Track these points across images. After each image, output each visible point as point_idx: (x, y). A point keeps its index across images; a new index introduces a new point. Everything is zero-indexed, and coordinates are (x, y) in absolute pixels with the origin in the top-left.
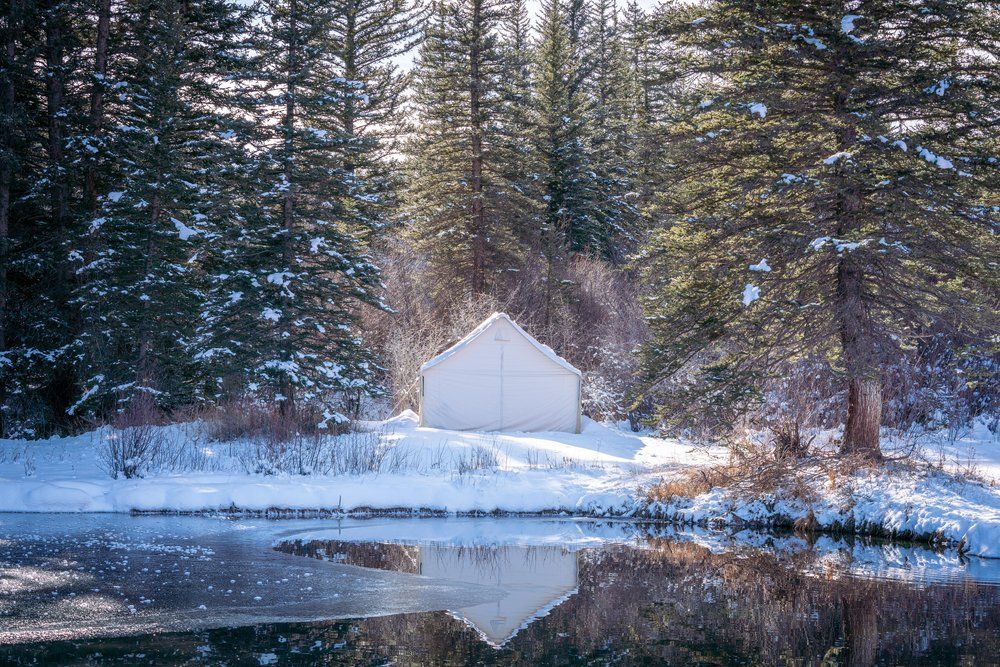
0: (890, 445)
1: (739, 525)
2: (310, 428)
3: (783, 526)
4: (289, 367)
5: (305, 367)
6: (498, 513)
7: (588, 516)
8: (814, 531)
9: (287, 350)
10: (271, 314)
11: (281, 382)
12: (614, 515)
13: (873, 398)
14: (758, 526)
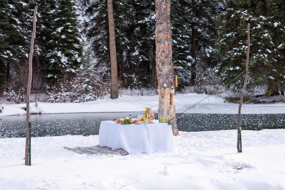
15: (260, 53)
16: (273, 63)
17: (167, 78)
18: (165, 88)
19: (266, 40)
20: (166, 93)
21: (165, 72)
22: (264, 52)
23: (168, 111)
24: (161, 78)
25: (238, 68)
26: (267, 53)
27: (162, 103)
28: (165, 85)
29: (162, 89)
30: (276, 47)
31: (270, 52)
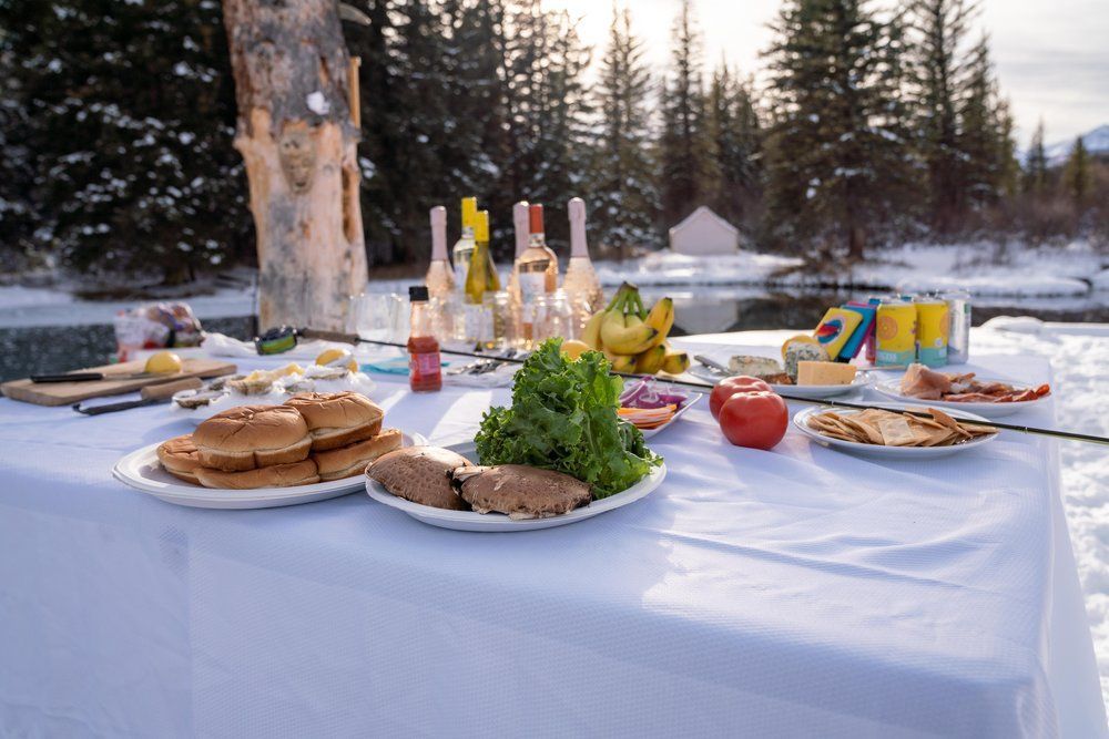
0: (868, 254)
1: (806, 286)
2: (631, 257)
3: (824, 286)
4: (621, 231)
5: (628, 231)
6: (710, 285)
7: (745, 284)
8: (836, 287)
9: (619, 224)
10: (613, 211)
11: (618, 237)
12: (756, 284)
13: (860, 234)
14: (813, 286)
15: (155, 196)
16: (186, 216)
17: (323, 60)
18: (317, 121)
19: (168, 168)
20: (323, 161)
21: (303, 16)
22: (163, 193)
23: (340, 283)
24: (280, 53)
25: (103, 228)
26: (172, 196)
27: (298, 231)
28: (317, 102)
29: (298, 126)
30: (188, 183)
31: (177, 193)
